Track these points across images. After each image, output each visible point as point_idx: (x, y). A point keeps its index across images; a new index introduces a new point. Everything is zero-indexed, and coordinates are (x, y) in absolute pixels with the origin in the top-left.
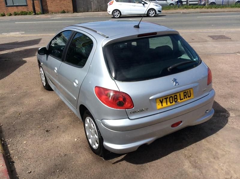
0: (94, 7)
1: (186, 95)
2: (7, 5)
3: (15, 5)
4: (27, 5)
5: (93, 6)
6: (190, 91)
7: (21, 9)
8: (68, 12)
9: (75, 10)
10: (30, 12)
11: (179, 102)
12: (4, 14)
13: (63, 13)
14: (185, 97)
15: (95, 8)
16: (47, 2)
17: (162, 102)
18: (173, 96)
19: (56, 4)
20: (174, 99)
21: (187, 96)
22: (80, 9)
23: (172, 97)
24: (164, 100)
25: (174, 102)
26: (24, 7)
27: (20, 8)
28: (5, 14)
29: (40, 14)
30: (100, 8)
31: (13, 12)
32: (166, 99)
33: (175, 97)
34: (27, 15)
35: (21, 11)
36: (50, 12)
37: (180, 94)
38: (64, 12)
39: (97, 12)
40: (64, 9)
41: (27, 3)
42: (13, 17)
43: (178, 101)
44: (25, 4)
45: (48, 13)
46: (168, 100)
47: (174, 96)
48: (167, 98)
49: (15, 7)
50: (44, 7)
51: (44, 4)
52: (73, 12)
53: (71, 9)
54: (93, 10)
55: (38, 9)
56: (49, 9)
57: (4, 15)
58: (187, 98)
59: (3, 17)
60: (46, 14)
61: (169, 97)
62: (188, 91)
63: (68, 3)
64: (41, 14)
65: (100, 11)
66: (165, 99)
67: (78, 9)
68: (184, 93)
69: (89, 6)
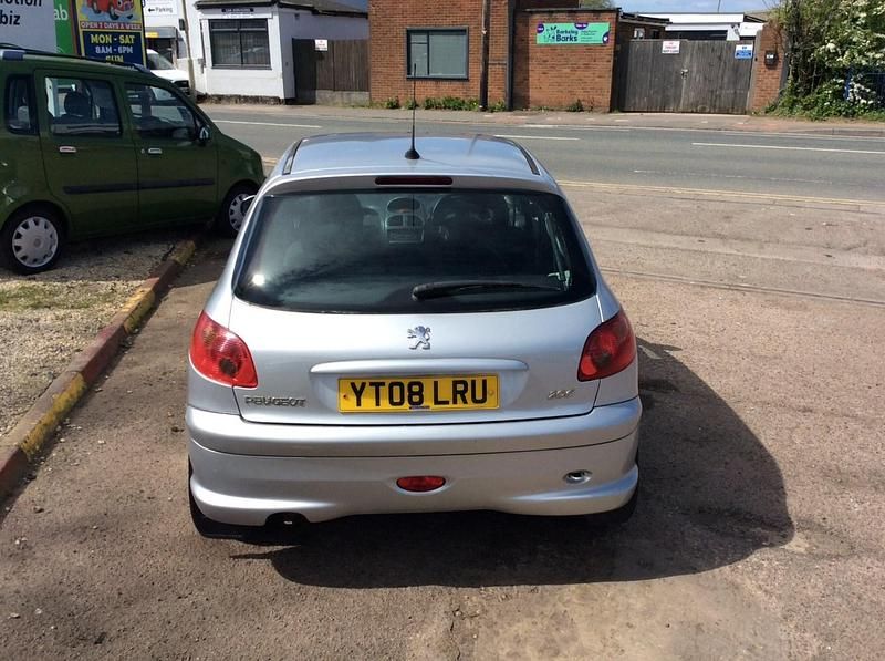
0: (688, 93)
1: (463, 393)
2: (409, 74)
3: (432, 75)
4: (467, 80)
5: (685, 93)
6: (484, 382)
7: (447, 90)
8: (591, 109)
9: (618, 103)
10: (472, 102)
11: (428, 407)
12: (398, 100)
13: (574, 111)
14: (459, 396)
15: (691, 100)
16: (531, 73)
17: (359, 394)
18: (406, 383)
19: (558, 80)
20: (406, 394)
21: (468, 395)
22: (637, 101)
23: (401, 385)
24: (367, 387)
25: (406, 405)
26: (457, 84)
27: (445, 86)
28: (401, 102)
29: (499, 110)
30: (708, 102)
31: (423, 97)
32: (377, 386)
33: (416, 389)
34: (460, 109)
35: (445, 95)
36: (532, 106)
37: (436, 384)
38: (578, 108)
39: (696, 112)
40: (581, 98)
41: (468, 74)
42: (421, 114)
43: (424, 404)
44: (463, 75)
45: (527, 108)
46: (384, 391)
47: (411, 385)
48: (383, 384)
49: (431, 84)
50: (517, 89)
51: (518, 79)
52: (608, 109)
53: (606, 98)
54: (681, 108)
55: (497, 92)
56: (533, 94)
57: (395, 106)
58: (465, 402)
59: (391, 111)
60: (520, 112)
61: (388, 382)
62: (473, 383)
63: (597, 79)
64: (504, 110)
65: (708, 110)
66: (372, 384)
67: (631, 101)
68: (455, 383)
69: (671, 93)
